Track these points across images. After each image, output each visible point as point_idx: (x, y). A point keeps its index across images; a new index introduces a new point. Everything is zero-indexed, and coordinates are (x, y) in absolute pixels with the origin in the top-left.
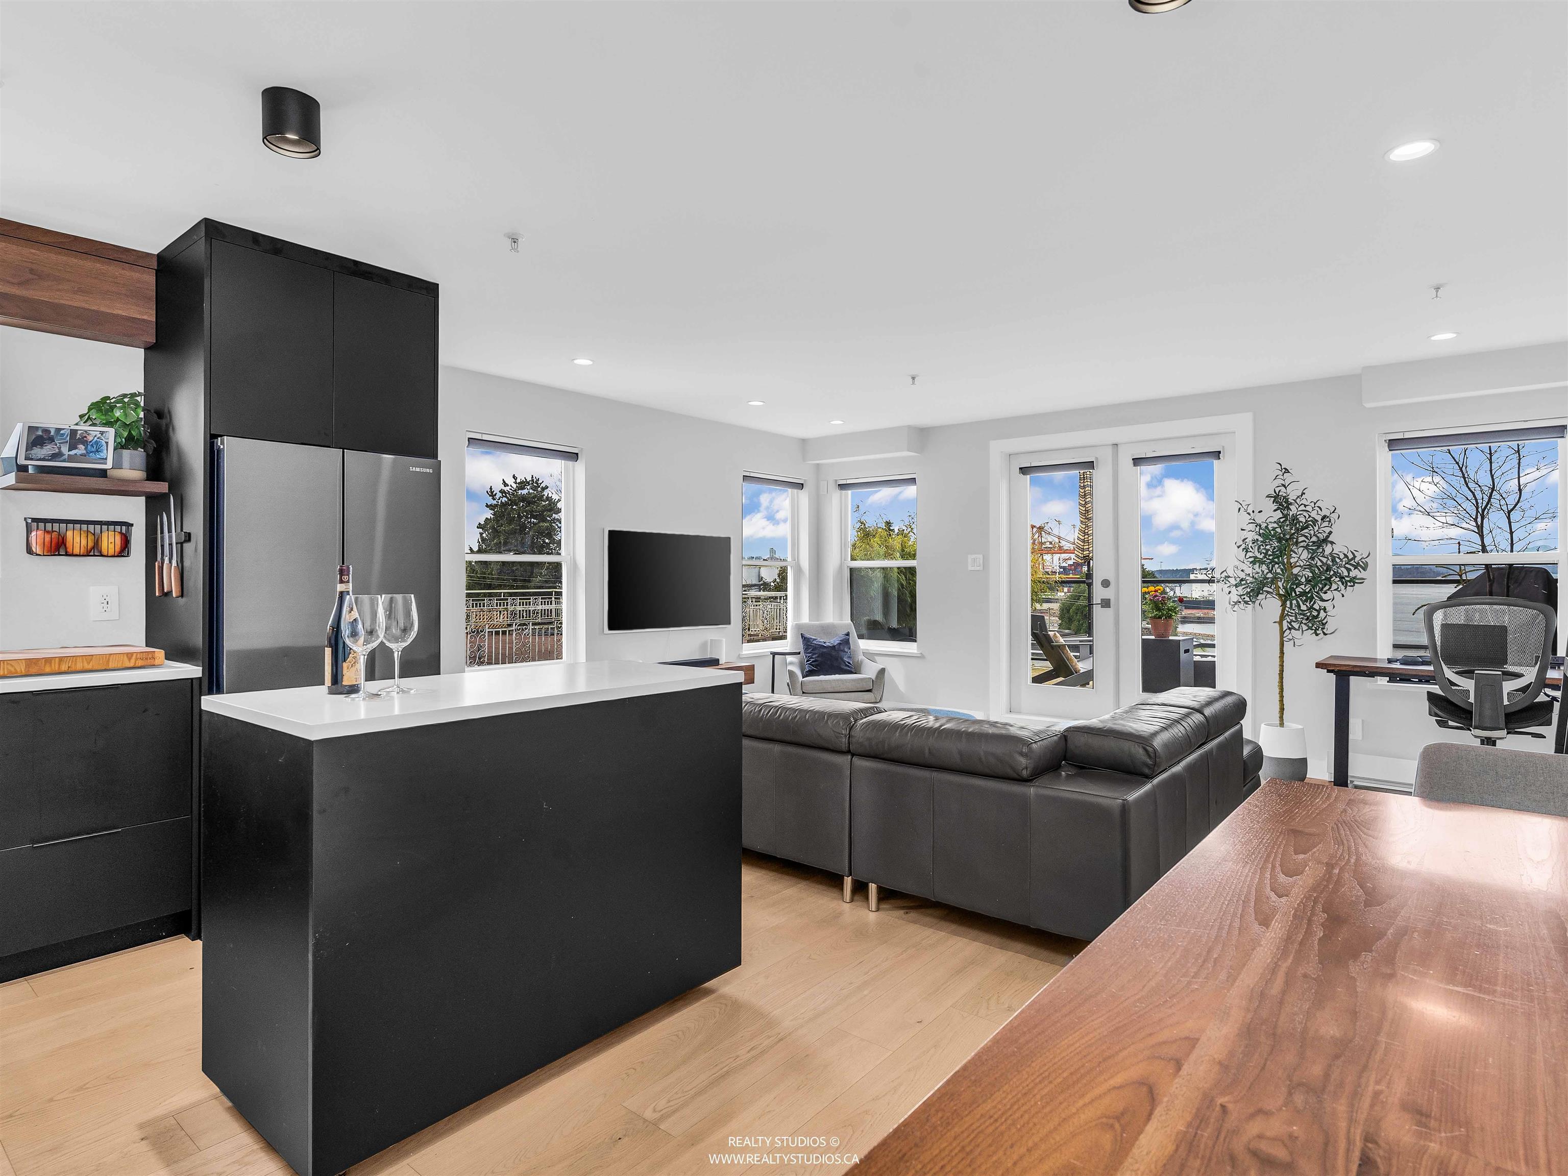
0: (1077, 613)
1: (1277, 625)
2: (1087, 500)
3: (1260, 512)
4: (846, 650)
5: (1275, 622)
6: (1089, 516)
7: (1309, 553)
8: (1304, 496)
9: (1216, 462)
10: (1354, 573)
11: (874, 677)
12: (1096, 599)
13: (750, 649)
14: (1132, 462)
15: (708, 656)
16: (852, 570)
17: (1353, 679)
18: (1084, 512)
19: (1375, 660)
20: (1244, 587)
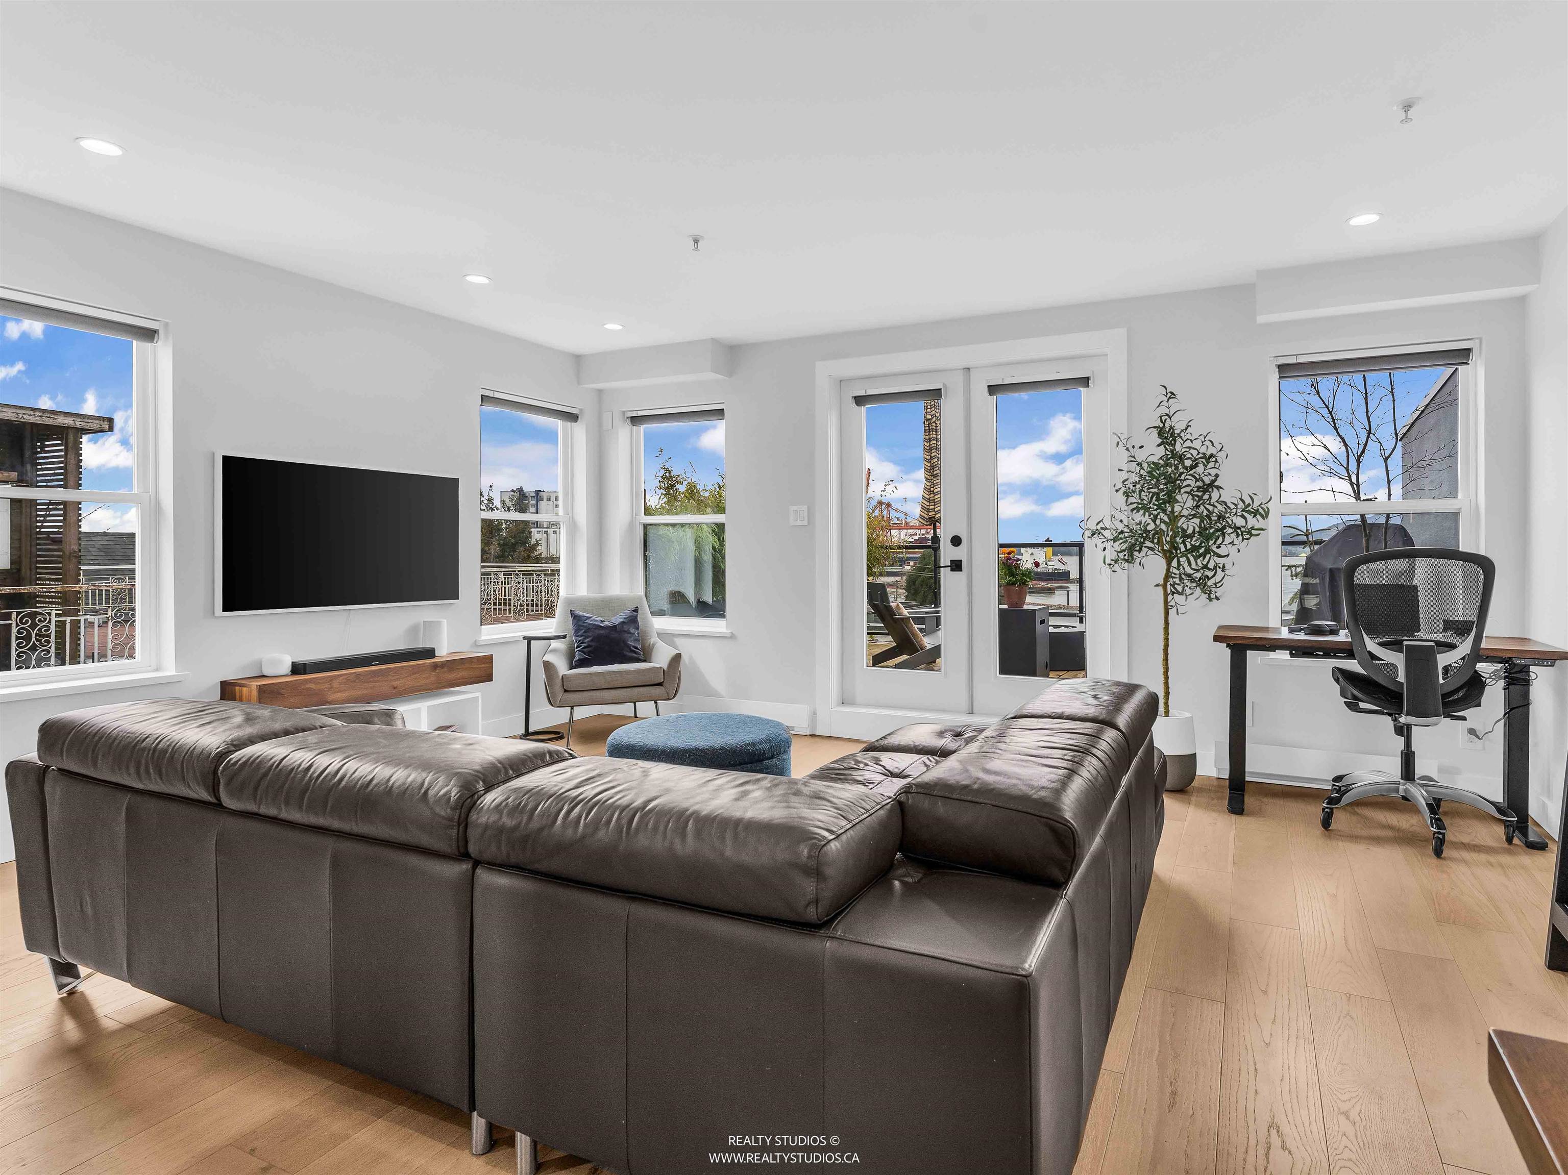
0: (922, 585)
1: (1160, 589)
2: (933, 454)
3: (1141, 447)
4: (632, 630)
5: (1157, 585)
6: (935, 472)
7: (1193, 499)
8: (1189, 430)
9: (1083, 390)
10: (1252, 521)
11: (665, 667)
12: (945, 560)
13: (492, 633)
14: (986, 389)
15: (421, 644)
16: (646, 526)
17: (1252, 656)
18: (930, 468)
19: (1266, 629)
20: (1121, 541)
